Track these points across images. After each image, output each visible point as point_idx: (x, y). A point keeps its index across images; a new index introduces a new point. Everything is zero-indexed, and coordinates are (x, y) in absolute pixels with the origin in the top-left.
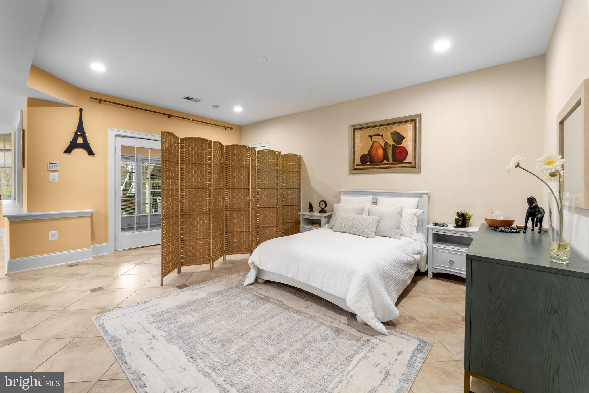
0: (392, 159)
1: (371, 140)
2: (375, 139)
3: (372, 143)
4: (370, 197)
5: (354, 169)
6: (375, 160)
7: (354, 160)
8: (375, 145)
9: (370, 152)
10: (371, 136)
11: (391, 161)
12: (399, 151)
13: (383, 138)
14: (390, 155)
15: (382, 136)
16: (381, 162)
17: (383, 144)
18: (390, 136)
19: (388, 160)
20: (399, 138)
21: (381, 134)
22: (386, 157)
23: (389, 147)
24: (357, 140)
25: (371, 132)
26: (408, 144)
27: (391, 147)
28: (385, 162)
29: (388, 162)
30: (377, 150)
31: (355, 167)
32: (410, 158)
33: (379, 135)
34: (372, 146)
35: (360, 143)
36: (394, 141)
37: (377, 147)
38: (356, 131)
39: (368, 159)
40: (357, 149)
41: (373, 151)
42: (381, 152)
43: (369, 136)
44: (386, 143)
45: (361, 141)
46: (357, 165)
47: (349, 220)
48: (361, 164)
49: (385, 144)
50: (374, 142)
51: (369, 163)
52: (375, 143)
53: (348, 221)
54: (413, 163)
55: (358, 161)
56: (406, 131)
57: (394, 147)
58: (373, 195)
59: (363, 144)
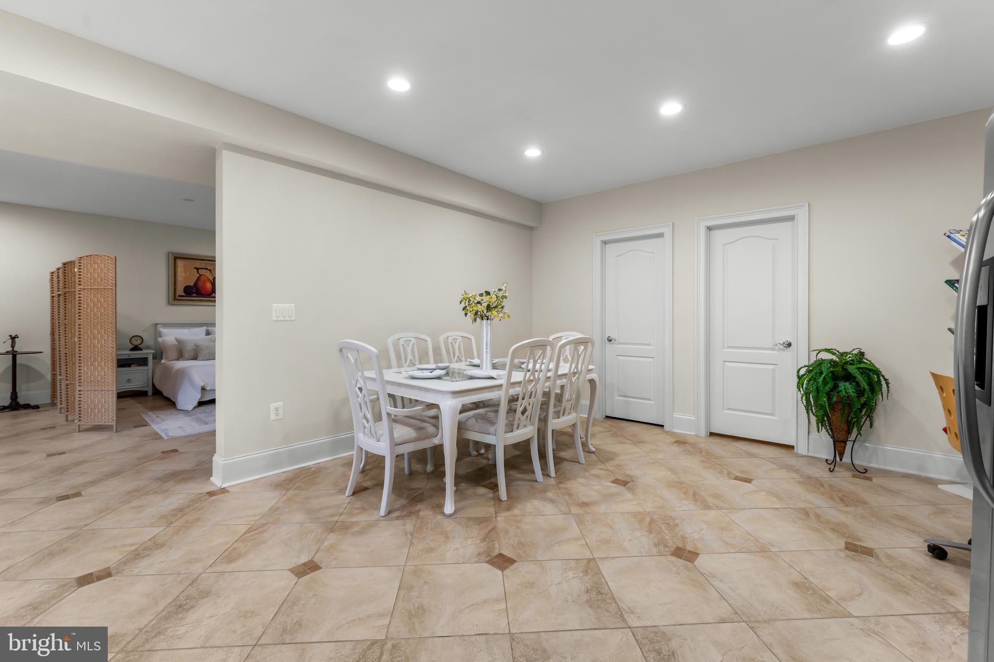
1: (198, 272)
2: (202, 272)
3: (199, 275)
4: (204, 328)
5: (175, 299)
6: (203, 293)
7: (175, 290)
8: (202, 278)
9: (196, 284)
10: (198, 269)
13: (211, 273)
15: (210, 270)
16: (209, 295)
17: (211, 279)
22: (215, 291)
24: (180, 270)
25: (198, 264)
28: (214, 295)
30: (204, 282)
31: (177, 298)
33: (207, 269)
34: (199, 278)
35: (183, 273)
37: (205, 280)
38: (177, 260)
40: (179, 279)
41: (200, 284)
42: (209, 285)
43: (195, 268)
44: (215, 279)
45: (185, 272)
46: (179, 296)
48: (184, 295)
50: (200, 275)
51: (195, 295)
52: (202, 276)
55: (180, 291)
58: (207, 326)
59: (188, 275)
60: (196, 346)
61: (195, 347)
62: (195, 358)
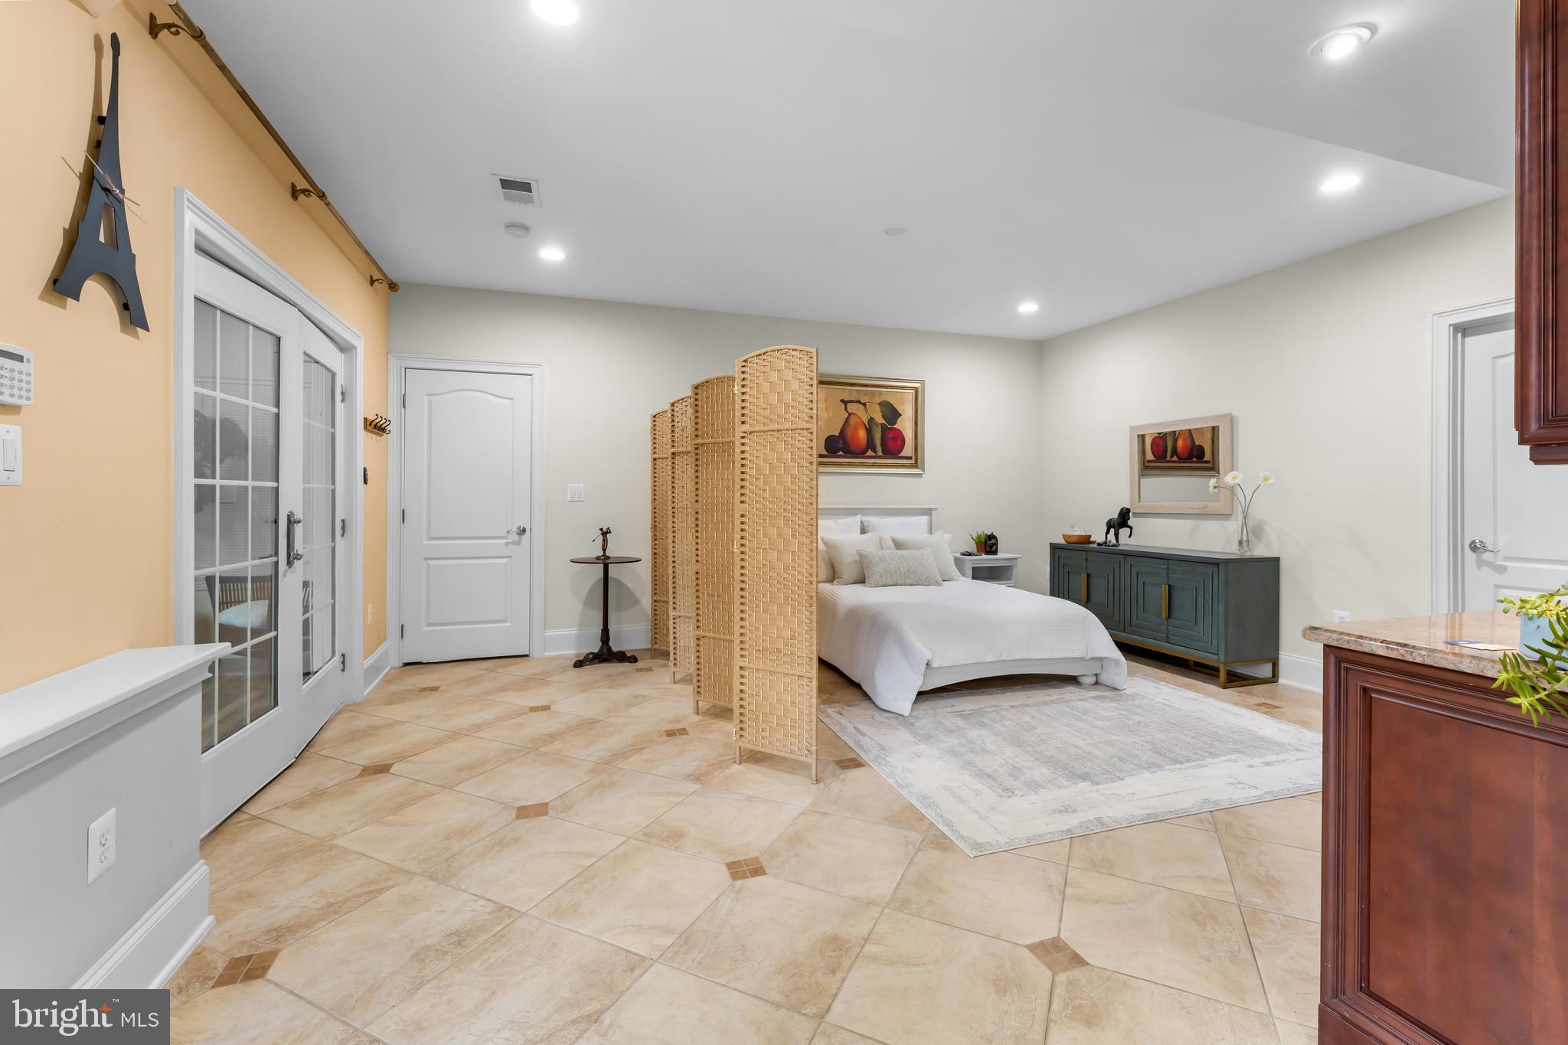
0: (881, 450)
1: (846, 410)
2: (852, 407)
3: (848, 415)
4: (858, 519)
6: (853, 449)
8: (853, 420)
9: (843, 431)
10: (845, 403)
11: (880, 453)
12: (891, 436)
13: (866, 409)
14: (878, 442)
15: (864, 405)
16: (862, 454)
17: (866, 421)
18: (878, 408)
19: (875, 452)
20: (892, 414)
21: (863, 402)
22: (870, 445)
23: (875, 427)
24: (820, 406)
25: (846, 393)
26: (905, 425)
27: (880, 427)
28: (870, 453)
29: (874, 454)
30: (856, 429)
32: (908, 450)
33: (859, 402)
34: (847, 420)
35: (824, 411)
36: (884, 417)
37: (856, 424)
38: (819, 386)
39: (840, 446)
41: (849, 432)
42: (862, 434)
43: (842, 401)
44: (871, 420)
45: (827, 408)
46: (818, 457)
47: (899, 560)
48: (826, 453)
49: (869, 420)
50: (850, 414)
51: (841, 453)
52: (852, 416)
53: (897, 562)
54: (913, 458)
55: (820, 448)
56: (903, 404)
57: (884, 429)
59: (831, 415)
60: (861, 556)
61: (858, 558)
62: (862, 581)
